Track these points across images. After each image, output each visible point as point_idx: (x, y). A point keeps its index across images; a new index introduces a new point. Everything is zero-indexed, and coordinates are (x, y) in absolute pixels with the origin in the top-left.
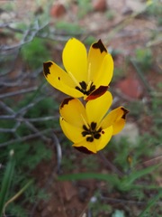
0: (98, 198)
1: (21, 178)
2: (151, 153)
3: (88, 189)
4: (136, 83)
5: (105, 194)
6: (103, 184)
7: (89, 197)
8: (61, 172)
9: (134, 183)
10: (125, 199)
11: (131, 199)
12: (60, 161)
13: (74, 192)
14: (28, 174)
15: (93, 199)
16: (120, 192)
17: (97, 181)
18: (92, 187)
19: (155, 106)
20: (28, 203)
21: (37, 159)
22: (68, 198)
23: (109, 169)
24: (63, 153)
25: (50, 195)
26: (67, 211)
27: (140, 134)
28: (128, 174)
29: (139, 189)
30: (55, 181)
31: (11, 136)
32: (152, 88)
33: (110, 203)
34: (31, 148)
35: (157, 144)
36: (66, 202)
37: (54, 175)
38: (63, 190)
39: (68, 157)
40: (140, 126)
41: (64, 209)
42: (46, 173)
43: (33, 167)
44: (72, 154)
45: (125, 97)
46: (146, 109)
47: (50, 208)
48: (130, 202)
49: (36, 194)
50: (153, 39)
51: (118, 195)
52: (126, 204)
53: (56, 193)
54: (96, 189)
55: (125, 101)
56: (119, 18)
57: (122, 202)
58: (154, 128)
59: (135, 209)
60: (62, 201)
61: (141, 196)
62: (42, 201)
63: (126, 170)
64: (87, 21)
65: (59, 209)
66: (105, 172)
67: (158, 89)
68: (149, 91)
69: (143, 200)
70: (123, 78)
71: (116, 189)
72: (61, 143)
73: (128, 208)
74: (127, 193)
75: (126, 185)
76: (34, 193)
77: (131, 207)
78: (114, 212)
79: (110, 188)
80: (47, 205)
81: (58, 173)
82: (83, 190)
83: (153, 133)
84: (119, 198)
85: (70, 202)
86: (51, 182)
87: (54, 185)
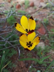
0: (32, 66)
1: (7, 60)
2: (49, 52)
3: (29, 64)
4: (44, 29)
5: (34, 65)
6: (33, 62)
8: (20, 58)
9: (43, 61)
12: (19, 55)
13: (24, 65)
14: (9, 59)
15: (30, 67)
16: (39, 64)
17: (32, 61)
19: (50, 37)
20: (9, 68)
21: (12, 54)
22: (22, 67)
23: (35, 57)
24: (20, 52)
25: (16, 65)
26: (22, 71)
27: (45, 46)
28: (41, 58)
29: (45, 63)
30: (18, 61)
31: (4, 47)
32: (49, 31)
33: (36, 68)
34: (10, 51)
35: (51, 49)
37: (18, 59)
38: (20, 64)
39: (22, 53)
40: (45, 43)
41: (21, 70)
42: (15, 59)
43: (11, 57)
44: (23, 52)
45: (40, 34)
46: (47, 37)
47: (16, 70)
48: (42, 67)
49: (12, 65)
50: (49, 15)
51: (38, 65)
52: (41, 68)
53: (18, 65)
54: (31, 63)
55: (40, 35)
56: (38, 9)
58: (50, 44)
60: (20, 68)
61: (46, 65)
62: (14, 68)
63: (41, 57)
64: (28, 10)
65: (19, 70)
66: (34, 58)
67: (51, 31)
68: (48, 32)
69: (46, 67)
70: (40, 28)
72: (20, 49)
74: (41, 64)
75: (41, 62)
76: (11, 65)
77: (43, 69)
78: (37, 71)
79: (36, 63)
80: (15, 69)
81: (19, 58)
83: (49, 45)
85: (23, 68)
86: (17, 62)
87: (18, 63)
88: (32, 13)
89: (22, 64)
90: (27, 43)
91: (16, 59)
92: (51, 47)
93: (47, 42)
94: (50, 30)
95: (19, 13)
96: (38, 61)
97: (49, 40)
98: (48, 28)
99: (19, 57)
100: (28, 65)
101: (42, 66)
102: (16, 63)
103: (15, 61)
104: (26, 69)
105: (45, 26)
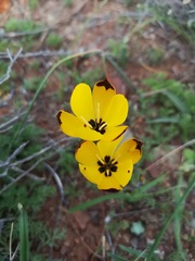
2: (151, 157)
3: (100, 211)
5: (117, 212)
6: (112, 201)
7: (103, 218)
10: (139, 209)
11: (143, 208)
12: (62, 192)
13: (87, 219)
14: (33, 217)
15: (108, 219)
16: (132, 204)
18: (103, 208)
21: (40, 199)
22: (83, 226)
24: (63, 182)
26: (85, 240)
30: (64, 213)
33: (125, 218)
35: (156, 146)
36: (82, 231)
37: (61, 207)
38: (74, 221)
41: (82, 239)
42: (52, 209)
43: (37, 208)
47: (67, 244)
48: (144, 210)
51: (130, 207)
52: (141, 214)
53: (69, 226)
57: (136, 213)
58: (149, 130)
59: (149, 215)
60: (77, 232)
61: (153, 202)
65: (77, 241)
69: (156, 205)
71: (127, 202)
73: (142, 218)
74: (138, 203)
77: (146, 216)
78: (131, 226)
79: (122, 202)
80: (63, 241)
81: (64, 204)
82: (94, 214)
83: (148, 135)
84: (133, 210)
85: (85, 230)
86: (59, 217)
87: (64, 219)
88: (62, 24)
89: (78, 220)
90: (99, 163)
91: (57, 210)
92: (154, 138)
93: (137, 126)
94: (137, 80)
96: (128, 194)
97: (143, 116)
98: (129, 76)
99: (63, 199)
100: (97, 216)
101: (140, 206)
102: (60, 220)
103: (54, 214)
104: (97, 229)
105: (119, 69)
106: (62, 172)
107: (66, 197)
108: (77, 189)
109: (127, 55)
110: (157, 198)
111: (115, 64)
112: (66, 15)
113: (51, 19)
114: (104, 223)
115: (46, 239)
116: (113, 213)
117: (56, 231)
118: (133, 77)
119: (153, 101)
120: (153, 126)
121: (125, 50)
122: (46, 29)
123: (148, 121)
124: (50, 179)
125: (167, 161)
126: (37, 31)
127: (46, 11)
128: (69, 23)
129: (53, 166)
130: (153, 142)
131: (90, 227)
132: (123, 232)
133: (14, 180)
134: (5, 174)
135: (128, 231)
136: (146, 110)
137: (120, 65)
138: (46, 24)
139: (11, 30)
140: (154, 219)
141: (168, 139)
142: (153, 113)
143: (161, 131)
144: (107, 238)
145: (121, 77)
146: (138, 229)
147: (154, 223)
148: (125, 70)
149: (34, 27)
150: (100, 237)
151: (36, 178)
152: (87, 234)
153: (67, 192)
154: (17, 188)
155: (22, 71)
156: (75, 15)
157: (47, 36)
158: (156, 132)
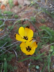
2: (42, 47)
3: (27, 62)
6: (31, 60)
7: (28, 64)
8: (18, 60)
10: (38, 62)
12: (17, 56)
13: (23, 64)
15: (29, 65)
16: (36, 60)
17: (29, 59)
18: (28, 61)
22: (22, 66)
26: (23, 70)
29: (41, 58)
30: (17, 63)
33: (34, 64)
37: (16, 61)
38: (20, 65)
41: (22, 70)
42: (14, 61)
43: (10, 61)
44: (20, 53)
51: (36, 61)
53: (18, 66)
57: (37, 63)
59: (41, 64)
60: (21, 68)
65: (21, 70)
71: (35, 60)
73: (39, 64)
74: (38, 60)
76: (13, 68)
78: (36, 67)
79: (33, 60)
80: (17, 70)
82: (25, 63)
83: (41, 42)
86: (16, 63)
87: (17, 64)
88: (18, 12)
89: (21, 65)
91: (15, 62)
92: (42, 42)
93: (38, 39)
94: (38, 27)
95: (5, 15)
96: (35, 58)
97: (39, 37)
98: (36, 26)
99: (17, 58)
100: (26, 64)
101: (38, 61)
102: (16, 65)
104: (26, 67)
105: (33, 24)
106: (17, 51)
107: (18, 58)
108: (21, 56)
109: (35, 20)
110: (43, 59)
111: (32, 23)
112: (20, 10)
113: (16, 11)
114: (28, 66)
115: (12, 69)
116: (31, 63)
117: (15, 67)
118: (37, 26)
119: (42, 33)
120: (42, 39)
121: (35, 19)
122: (14, 14)
123: (41, 38)
124: (14, 53)
125: (46, 49)
126: (12, 14)
127: (14, 9)
128: (20, 12)
129: (14, 50)
130: (42, 44)
131: (24, 67)
132: (33, 68)
133: (4, 53)
134: (1, 51)
135: (35, 68)
136: (40, 35)
137: (34, 23)
138: (14, 12)
139: (5, 14)
140: (42, 65)
141: (46, 43)
142: (42, 36)
143: (44, 40)
144: (29, 70)
145: (34, 26)
146: (37, 67)
147: (42, 66)
148: (35, 24)
149: (11, 13)
150: (27, 70)
151: (10, 52)
152: (23, 69)
153: (18, 57)
154: (4, 55)
155: (7, 24)
156: (22, 10)
157: (14, 15)
158: (43, 41)
